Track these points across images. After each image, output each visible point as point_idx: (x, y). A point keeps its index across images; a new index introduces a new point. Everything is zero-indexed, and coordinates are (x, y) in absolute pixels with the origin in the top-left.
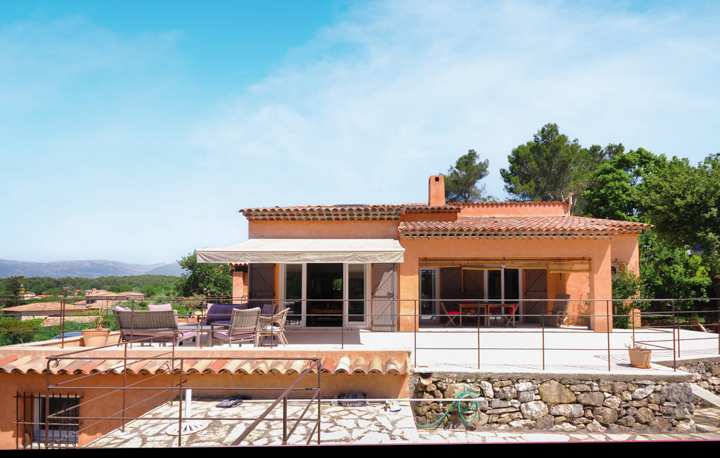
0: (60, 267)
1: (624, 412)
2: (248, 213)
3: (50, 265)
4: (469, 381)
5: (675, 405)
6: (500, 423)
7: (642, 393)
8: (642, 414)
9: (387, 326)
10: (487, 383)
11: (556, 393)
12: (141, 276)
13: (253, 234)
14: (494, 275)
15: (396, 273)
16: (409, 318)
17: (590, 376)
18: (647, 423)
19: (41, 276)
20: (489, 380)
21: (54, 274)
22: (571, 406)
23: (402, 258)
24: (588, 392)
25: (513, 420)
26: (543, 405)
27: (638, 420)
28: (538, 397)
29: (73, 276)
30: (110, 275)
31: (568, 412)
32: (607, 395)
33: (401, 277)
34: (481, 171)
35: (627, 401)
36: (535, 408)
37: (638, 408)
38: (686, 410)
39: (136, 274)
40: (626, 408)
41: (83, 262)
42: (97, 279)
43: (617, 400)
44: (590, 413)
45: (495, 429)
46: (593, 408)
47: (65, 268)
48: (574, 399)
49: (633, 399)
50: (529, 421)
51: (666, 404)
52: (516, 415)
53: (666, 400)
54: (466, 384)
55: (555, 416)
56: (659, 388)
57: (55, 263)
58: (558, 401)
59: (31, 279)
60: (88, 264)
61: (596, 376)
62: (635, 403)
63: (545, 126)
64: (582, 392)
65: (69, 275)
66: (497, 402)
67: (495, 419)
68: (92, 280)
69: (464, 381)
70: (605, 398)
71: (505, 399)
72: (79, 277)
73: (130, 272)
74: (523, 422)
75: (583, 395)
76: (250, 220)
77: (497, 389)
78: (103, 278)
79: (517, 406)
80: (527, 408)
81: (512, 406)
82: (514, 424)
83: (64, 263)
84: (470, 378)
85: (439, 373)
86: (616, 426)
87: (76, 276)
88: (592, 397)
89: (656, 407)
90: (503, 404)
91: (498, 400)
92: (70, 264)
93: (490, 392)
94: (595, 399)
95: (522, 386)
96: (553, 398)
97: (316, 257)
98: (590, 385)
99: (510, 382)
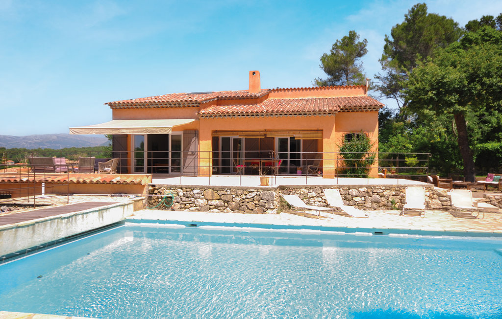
0: (33, 140)
1: (241, 204)
2: (110, 104)
3: (25, 138)
4: (172, 189)
5: (266, 201)
6: (186, 208)
7: (250, 195)
8: (250, 205)
9: (191, 172)
10: (180, 190)
11: (211, 195)
12: (96, 147)
13: (115, 117)
14: (283, 142)
15: (197, 139)
16: (205, 168)
17: (226, 187)
18: (252, 210)
19: (18, 148)
20: (181, 188)
21: (29, 146)
22: (217, 201)
23: (171, 131)
24: (225, 194)
25: (191, 207)
26: (205, 200)
27: (248, 208)
28: (203, 197)
29: (43, 147)
30: (72, 146)
31: (215, 204)
32: (234, 196)
33: (200, 141)
34: (360, 51)
35: (243, 199)
36: (201, 202)
37: (248, 202)
38: (271, 204)
39: (93, 146)
40: (243, 202)
41: (51, 135)
42: (62, 150)
43: (238, 198)
44: (226, 204)
45: (183, 211)
46: (228, 202)
47: (37, 141)
48: (218, 198)
49: (246, 198)
50: (198, 208)
51: (261, 201)
52: (192, 205)
53: (262, 199)
54: (171, 190)
55: (210, 206)
56: (258, 193)
57: (30, 136)
58: (211, 198)
59: (10, 150)
60: (55, 137)
61: (229, 187)
62: (247, 200)
63: (415, 6)
64: (223, 195)
65: (41, 147)
66: (184, 199)
67: (183, 206)
68: (58, 151)
69: (170, 189)
70: (233, 198)
71: (188, 197)
72: (49, 148)
73: (89, 144)
74: (195, 208)
75: (223, 196)
76: (113, 109)
77: (184, 193)
78: (67, 149)
79: (193, 200)
80: (197, 202)
81: (191, 201)
82: (191, 209)
83: (36, 136)
84: (173, 187)
85: (159, 185)
86: (237, 210)
87: (46, 147)
88: (227, 197)
89: (257, 202)
90: (187, 199)
91: (185, 198)
92: (41, 137)
93: (181, 194)
94: (228, 198)
95: (196, 191)
96: (209, 197)
97: (128, 131)
98: (226, 191)
99: (190, 189)
